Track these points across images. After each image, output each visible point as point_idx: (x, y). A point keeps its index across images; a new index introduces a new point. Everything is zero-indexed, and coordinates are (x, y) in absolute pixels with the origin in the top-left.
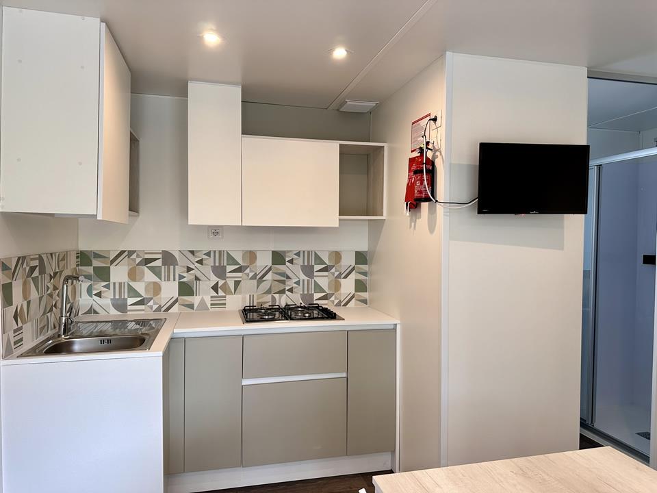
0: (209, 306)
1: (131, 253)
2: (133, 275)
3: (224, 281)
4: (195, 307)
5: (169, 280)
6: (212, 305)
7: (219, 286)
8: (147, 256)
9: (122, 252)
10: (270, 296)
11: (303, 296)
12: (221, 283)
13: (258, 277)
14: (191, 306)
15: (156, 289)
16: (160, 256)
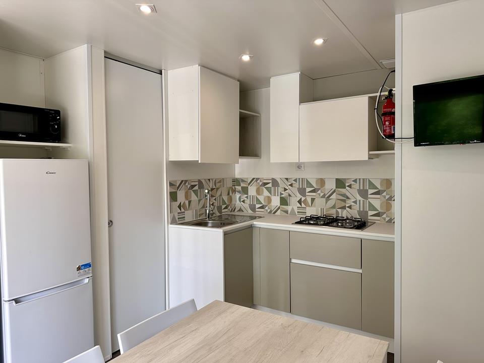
0: (297, 213)
1: (257, 179)
2: (259, 192)
3: (305, 198)
4: (289, 212)
5: (275, 195)
6: (298, 212)
7: (302, 200)
8: (265, 181)
9: (254, 179)
10: (335, 210)
11: (359, 212)
12: (303, 199)
13: (326, 196)
14: (286, 212)
15: (269, 200)
16: (271, 181)
